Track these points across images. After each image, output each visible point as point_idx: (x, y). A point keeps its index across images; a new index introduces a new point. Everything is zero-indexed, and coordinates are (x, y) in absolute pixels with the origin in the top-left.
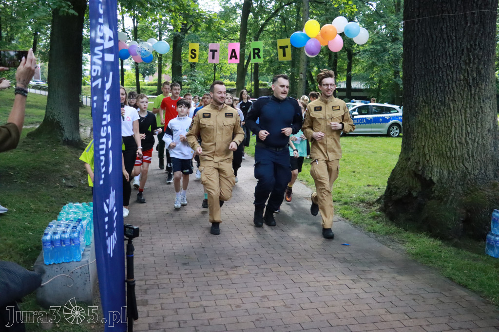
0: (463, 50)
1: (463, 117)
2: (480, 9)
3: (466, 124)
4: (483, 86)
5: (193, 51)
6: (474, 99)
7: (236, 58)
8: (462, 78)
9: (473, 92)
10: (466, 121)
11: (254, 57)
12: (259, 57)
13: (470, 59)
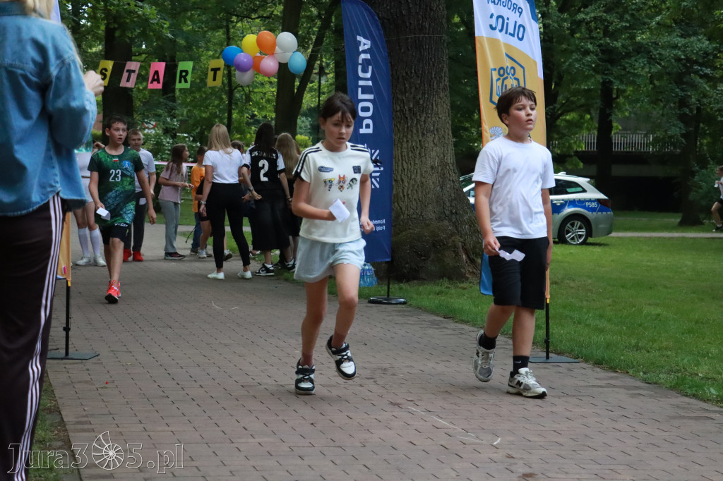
0: (398, 78)
1: (400, 152)
2: (415, 34)
3: (402, 160)
4: (423, 119)
5: (104, 71)
6: (412, 132)
7: (159, 82)
8: (398, 108)
9: (409, 124)
10: (402, 156)
11: (180, 82)
12: (186, 81)
13: (405, 88)
